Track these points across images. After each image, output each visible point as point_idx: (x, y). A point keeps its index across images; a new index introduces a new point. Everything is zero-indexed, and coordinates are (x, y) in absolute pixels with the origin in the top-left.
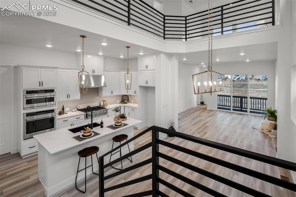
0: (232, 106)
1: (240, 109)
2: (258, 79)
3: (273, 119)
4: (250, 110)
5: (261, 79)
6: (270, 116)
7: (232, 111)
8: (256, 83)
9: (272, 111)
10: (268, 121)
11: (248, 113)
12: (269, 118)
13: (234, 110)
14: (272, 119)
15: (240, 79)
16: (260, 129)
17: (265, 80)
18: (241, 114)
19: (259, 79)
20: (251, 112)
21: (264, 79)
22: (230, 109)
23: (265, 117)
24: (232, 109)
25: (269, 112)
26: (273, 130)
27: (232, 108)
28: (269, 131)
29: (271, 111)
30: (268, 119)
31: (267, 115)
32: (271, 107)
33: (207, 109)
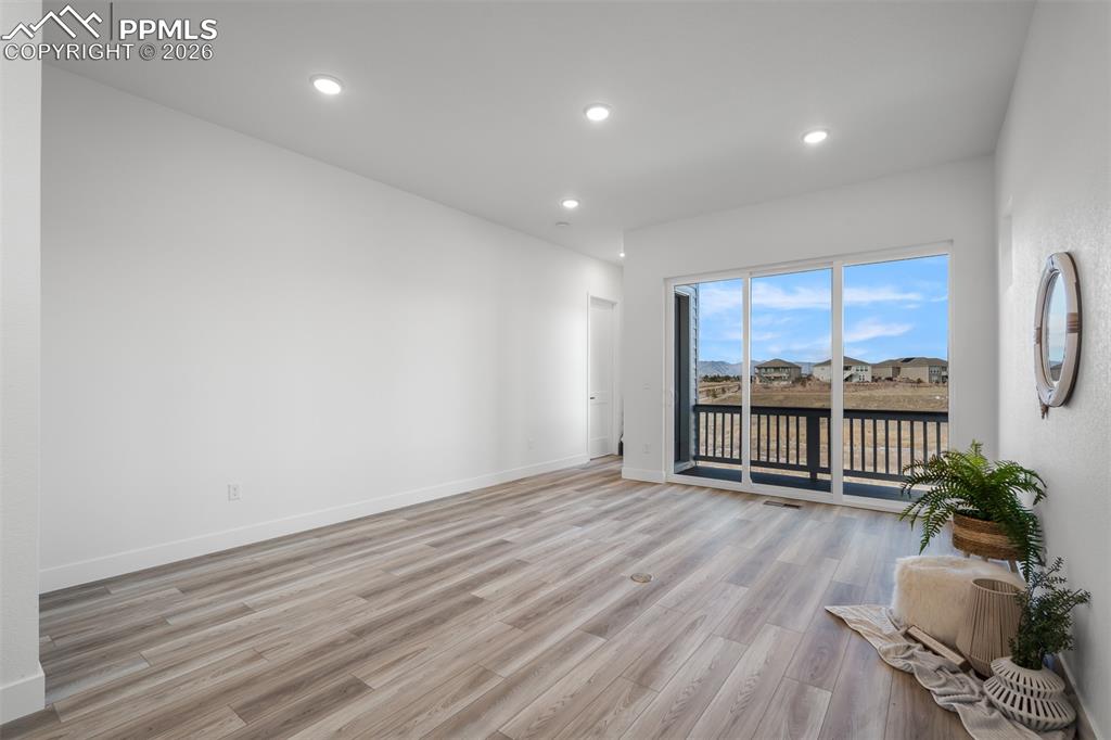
0: (746, 458)
1: (806, 475)
2: (915, 380)
3: (1000, 540)
4: (847, 479)
5: (926, 379)
6: (973, 515)
7: (747, 485)
8: (909, 394)
9: (986, 473)
10: (958, 556)
11: (837, 495)
12: (966, 534)
13: (756, 478)
14: (985, 538)
15: (855, 380)
16: (889, 629)
17: (941, 384)
18: (791, 504)
19: (919, 381)
20: (849, 489)
21: (935, 378)
22: (737, 477)
23: (932, 525)
24: (746, 477)
25: (964, 482)
26: (1004, 666)
27: (745, 469)
28: (966, 667)
29: (978, 475)
30: (958, 543)
31: (950, 508)
32: (977, 446)
33: (623, 477)
